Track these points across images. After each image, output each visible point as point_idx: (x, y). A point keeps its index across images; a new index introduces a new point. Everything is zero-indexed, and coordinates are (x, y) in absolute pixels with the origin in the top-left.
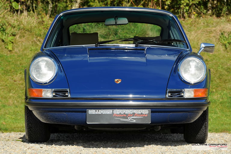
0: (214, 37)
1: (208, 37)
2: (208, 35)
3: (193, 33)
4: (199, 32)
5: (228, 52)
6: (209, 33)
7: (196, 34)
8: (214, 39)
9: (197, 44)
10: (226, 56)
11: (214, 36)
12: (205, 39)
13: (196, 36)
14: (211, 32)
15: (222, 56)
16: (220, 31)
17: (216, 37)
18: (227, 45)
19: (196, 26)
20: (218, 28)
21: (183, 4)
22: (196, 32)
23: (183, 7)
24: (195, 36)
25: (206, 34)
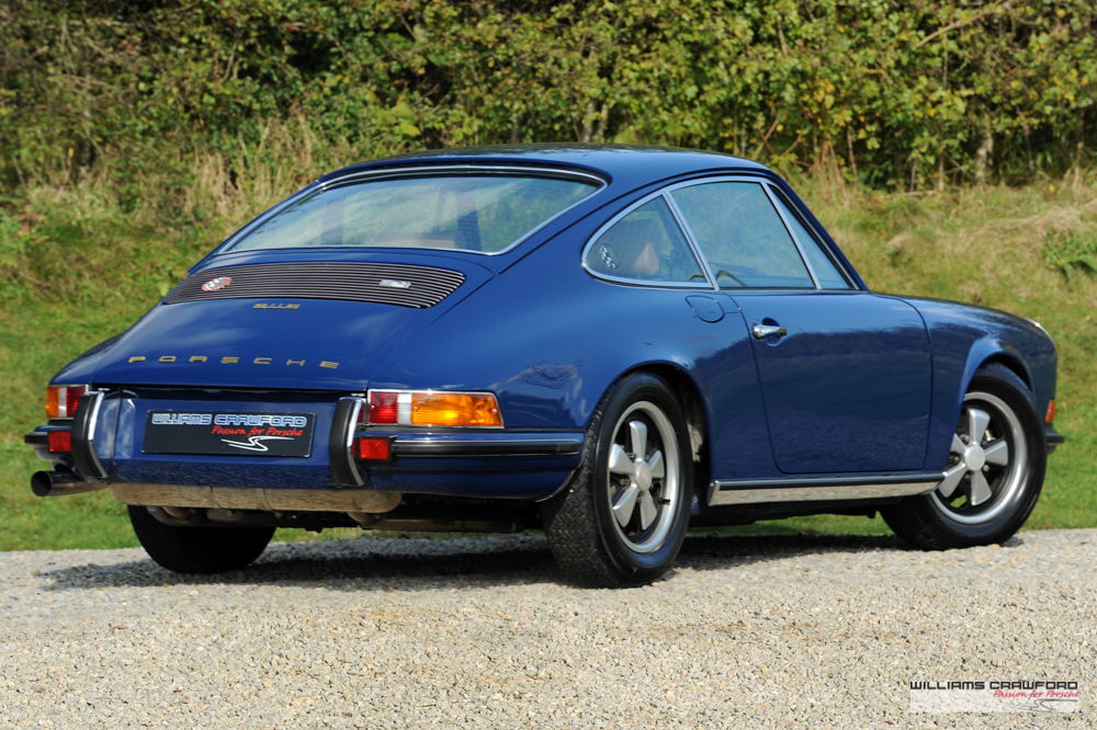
0: (1028, 245)
1: (1006, 246)
2: (1007, 242)
3: (961, 235)
4: (981, 232)
5: (1070, 290)
6: (1009, 234)
7: (972, 238)
8: (1027, 254)
9: (978, 267)
10: (1069, 302)
11: (1024, 244)
12: (999, 251)
13: (972, 244)
14: (1014, 232)
15: (1057, 303)
16: (1045, 226)
17: (1034, 246)
18: (1069, 268)
19: (961, 213)
20: (1037, 220)
21: (917, 147)
22: (970, 232)
23: (919, 156)
24: (968, 243)
25: (1002, 236)
